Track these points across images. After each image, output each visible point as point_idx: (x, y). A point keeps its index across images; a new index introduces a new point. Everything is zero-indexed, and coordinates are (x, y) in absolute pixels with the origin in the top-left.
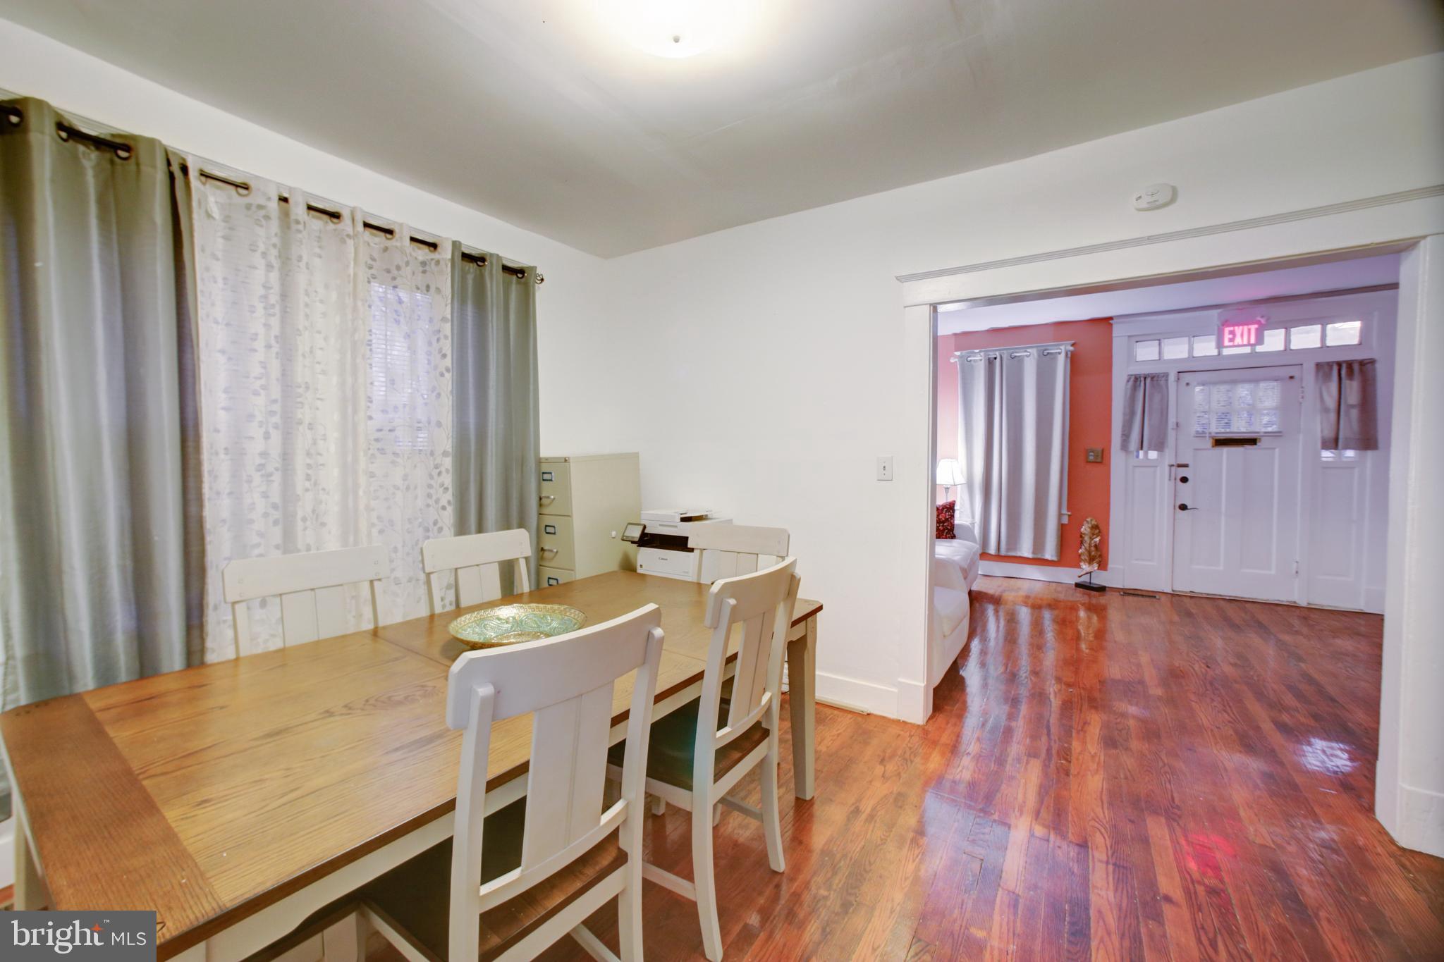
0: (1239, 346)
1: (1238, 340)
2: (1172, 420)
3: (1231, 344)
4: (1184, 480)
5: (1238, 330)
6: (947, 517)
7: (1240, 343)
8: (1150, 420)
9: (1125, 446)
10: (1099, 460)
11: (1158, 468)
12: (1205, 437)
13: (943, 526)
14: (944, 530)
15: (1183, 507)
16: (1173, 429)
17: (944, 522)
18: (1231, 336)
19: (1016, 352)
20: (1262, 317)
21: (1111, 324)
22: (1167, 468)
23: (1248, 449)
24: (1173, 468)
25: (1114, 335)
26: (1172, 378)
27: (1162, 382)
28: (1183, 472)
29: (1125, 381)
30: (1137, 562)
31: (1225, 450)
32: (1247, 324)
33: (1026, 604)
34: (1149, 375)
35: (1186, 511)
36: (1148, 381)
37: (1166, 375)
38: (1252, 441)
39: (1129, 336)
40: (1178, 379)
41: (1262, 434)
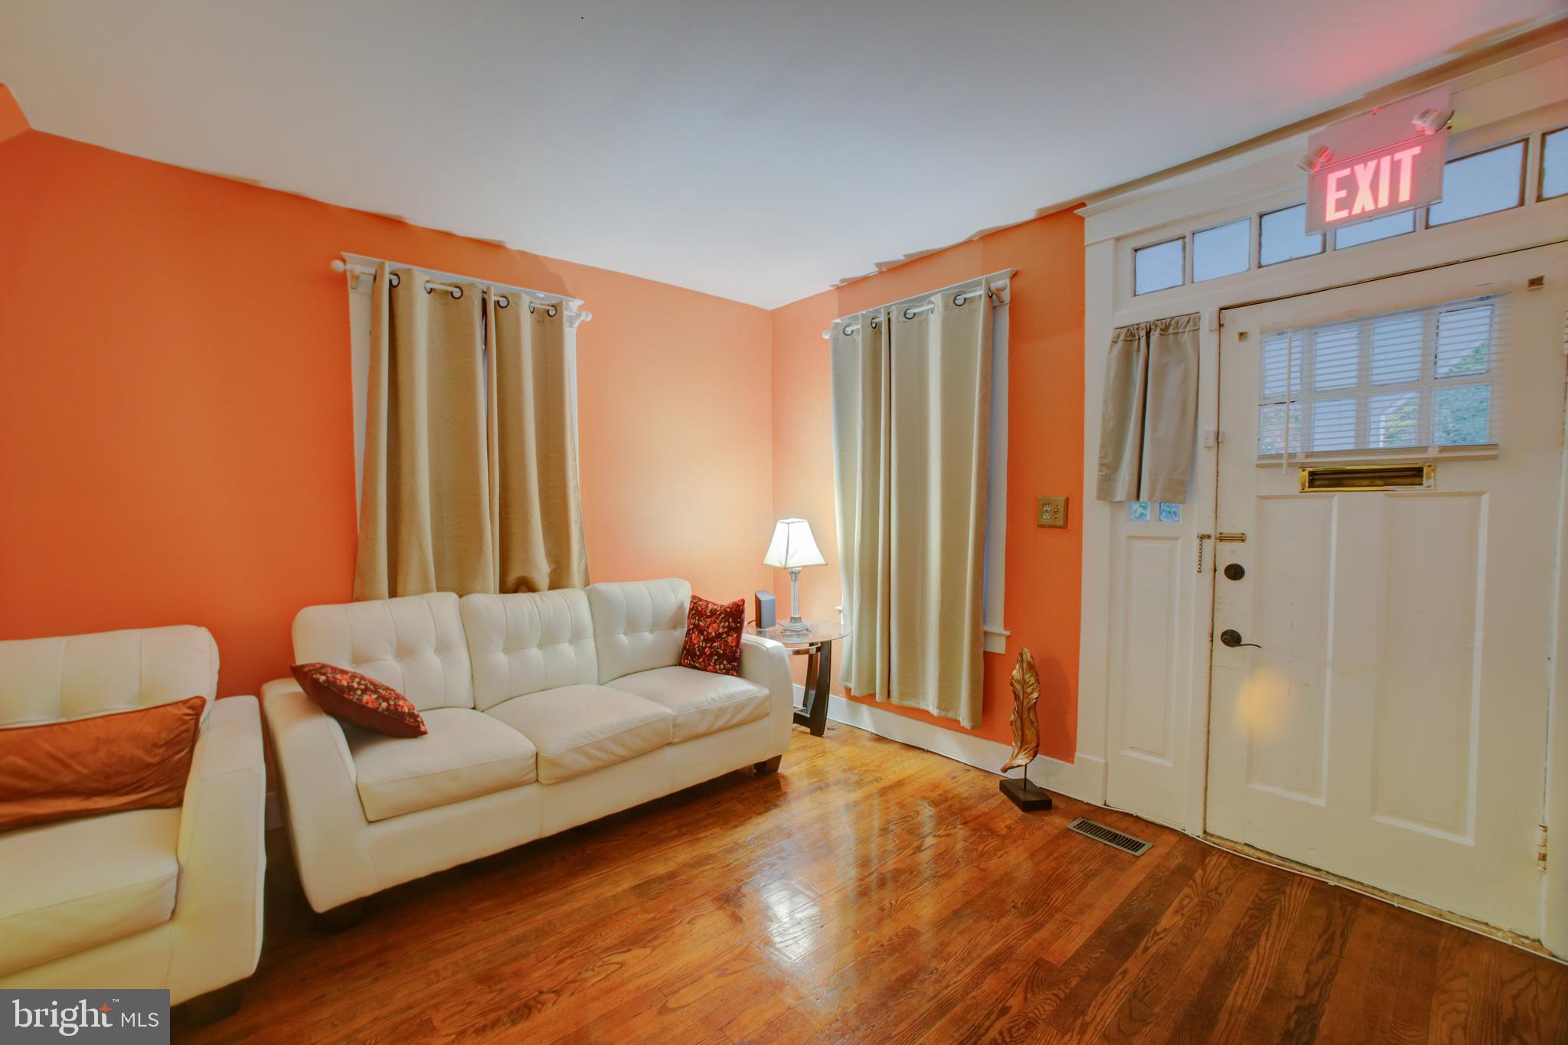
0: (1367, 217)
1: (1364, 201)
2: (1207, 426)
3: (1344, 214)
4: (1235, 572)
5: (1364, 173)
6: (721, 631)
7: (1370, 206)
8: (1154, 430)
9: (1105, 490)
10: (1060, 522)
11: (1180, 541)
12: (1280, 465)
13: (711, 647)
14: (711, 655)
15: (1232, 639)
16: (1209, 448)
17: (713, 640)
18: (1343, 194)
19: (916, 307)
20: (1424, 114)
21: (1082, 219)
22: (1196, 542)
23: (1403, 496)
24: (1208, 544)
25: (1087, 242)
26: (1207, 324)
27: (1186, 338)
28: (1230, 554)
29: (1109, 343)
30: (1132, 754)
31: (1337, 500)
32: (1392, 150)
33: (934, 803)
34: (1155, 323)
35: (1237, 649)
36: (1155, 337)
37: (1193, 320)
38: (1412, 475)
39: (1118, 239)
40: (1221, 325)
41: (1433, 453)
